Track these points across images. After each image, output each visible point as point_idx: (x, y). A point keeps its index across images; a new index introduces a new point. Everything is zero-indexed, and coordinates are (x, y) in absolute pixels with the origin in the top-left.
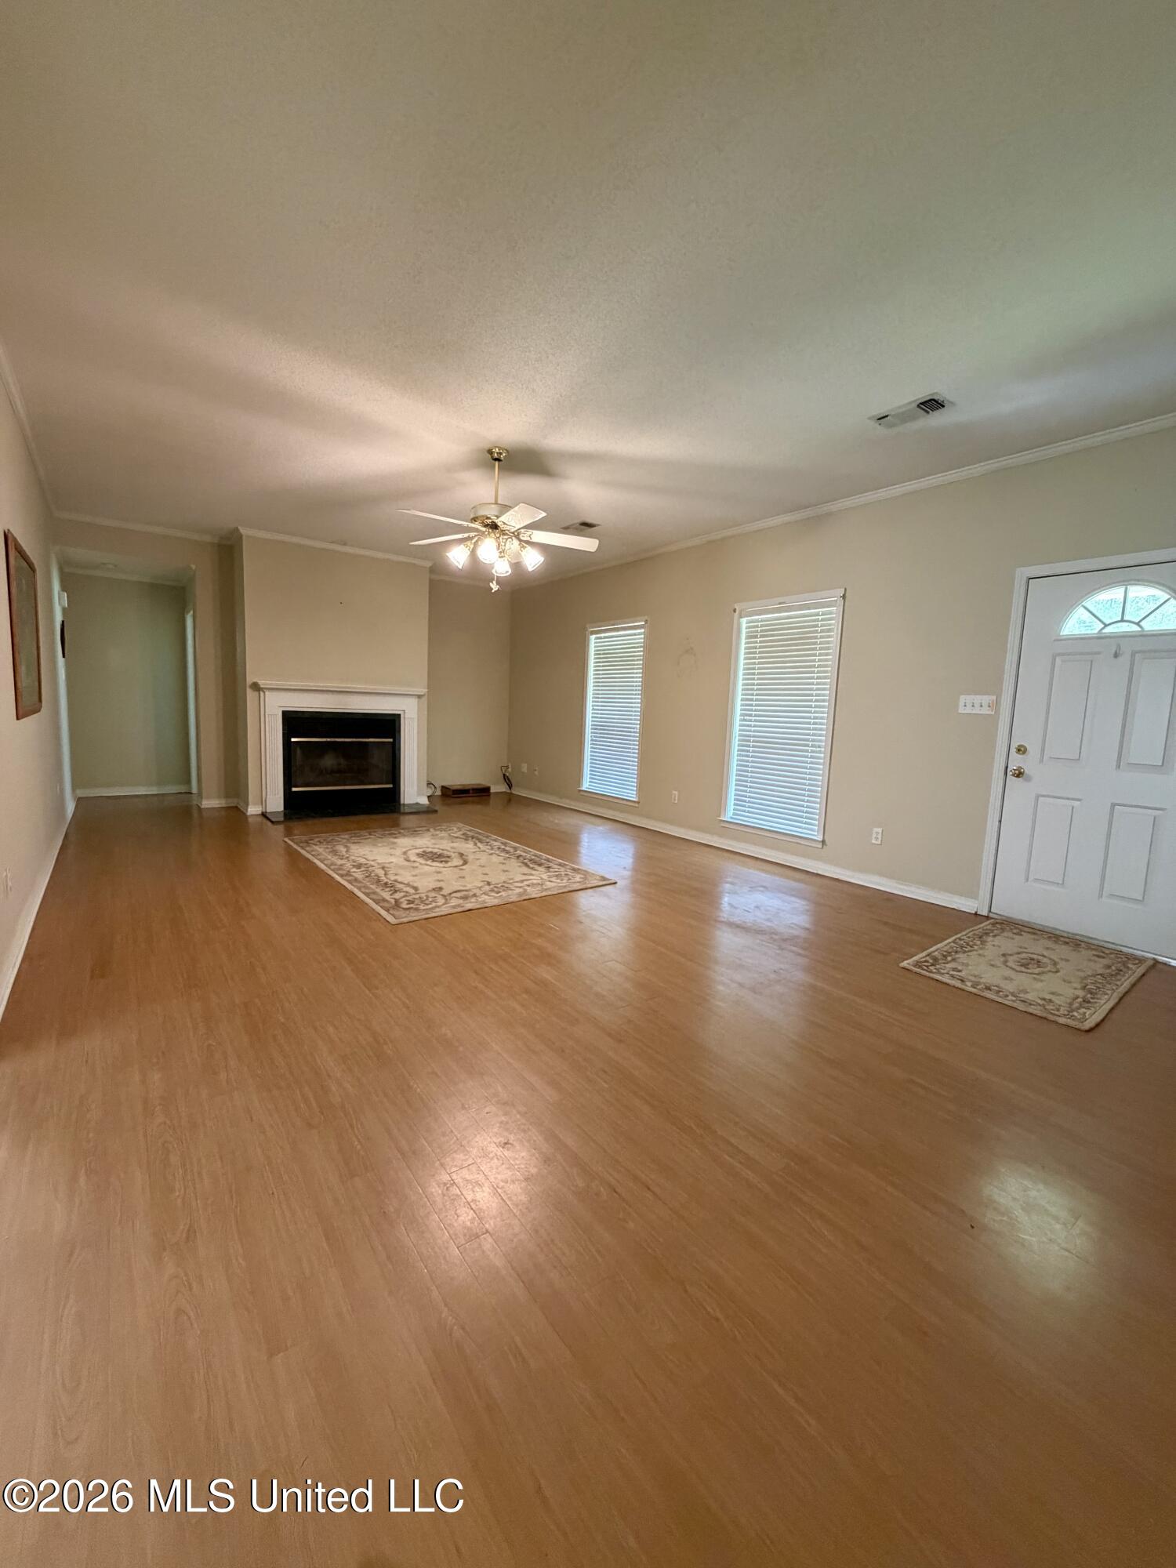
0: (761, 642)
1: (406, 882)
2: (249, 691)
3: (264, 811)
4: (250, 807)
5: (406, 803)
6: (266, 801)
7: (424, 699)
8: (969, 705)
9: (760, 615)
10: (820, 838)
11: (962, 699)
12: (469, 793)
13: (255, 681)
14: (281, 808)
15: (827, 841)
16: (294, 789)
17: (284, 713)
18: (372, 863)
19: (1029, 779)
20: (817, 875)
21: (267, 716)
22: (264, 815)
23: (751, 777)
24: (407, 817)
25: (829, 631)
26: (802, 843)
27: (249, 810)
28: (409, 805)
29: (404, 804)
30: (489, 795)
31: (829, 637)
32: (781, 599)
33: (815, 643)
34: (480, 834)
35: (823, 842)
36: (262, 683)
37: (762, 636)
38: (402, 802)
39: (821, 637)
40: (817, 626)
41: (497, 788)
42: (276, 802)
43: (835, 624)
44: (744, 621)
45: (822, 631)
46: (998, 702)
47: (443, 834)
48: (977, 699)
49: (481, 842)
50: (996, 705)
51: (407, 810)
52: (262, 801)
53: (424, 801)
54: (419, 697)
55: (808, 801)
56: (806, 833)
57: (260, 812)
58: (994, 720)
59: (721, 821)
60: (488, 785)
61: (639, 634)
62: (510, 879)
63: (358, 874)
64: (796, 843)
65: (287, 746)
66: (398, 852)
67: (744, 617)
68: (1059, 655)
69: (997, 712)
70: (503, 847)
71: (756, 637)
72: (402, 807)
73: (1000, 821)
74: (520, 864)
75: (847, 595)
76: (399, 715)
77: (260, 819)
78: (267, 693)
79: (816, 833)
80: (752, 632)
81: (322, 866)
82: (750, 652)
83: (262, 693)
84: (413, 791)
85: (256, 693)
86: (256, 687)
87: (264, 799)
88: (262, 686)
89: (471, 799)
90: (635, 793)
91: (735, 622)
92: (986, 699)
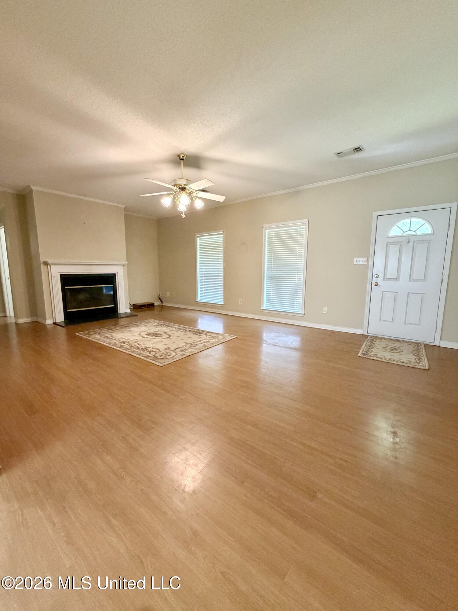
0: (274, 240)
1: (151, 347)
2: (42, 266)
3: (54, 322)
4: (47, 321)
5: (121, 313)
6: (55, 317)
7: (126, 266)
8: (358, 261)
9: (273, 229)
10: (303, 313)
11: (355, 259)
12: (146, 306)
13: (45, 260)
14: (63, 320)
15: (305, 314)
16: (68, 311)
17: (61, 276)
18: (129, 340)
19: (380, 286)
20: (302, 326)
21: (52, 278)
22: (55, 323)
23: (272, 292)
24: (122, 319)
25: (302, 235)
26: (296, 315)
27: (47, 322)
28: (122, 314)
29: (120, 313)
30: (154, 307)
31: (302, 237)
32: (283, 223)
33: (297, 240)
34: (164, 323)
35: (304, 314)
36: (50, 261)
37: (274, 237)
38: (119, 312)
39: (299, 237)
40: (297, 233)
41: (157, 303)
42: (60, 317)
43: (305, 232)
44: (267, 231)
45: (299, 235)
46: (368, 260)
47: (149, 325)
48: (361, 259)
49: (169, 327)
50: (368, 261)
51: (122, 316)
52: (53, 317)
53: (128, 311)
54: (124, 265)
55: (296, 299)
56: (297, 311)
57: (53, 323)
58: (367, 266)
59: (261, 309)
60: (154, 302)
61: (220, 237)
62: (195, 341)
63: (126, 346)
64: (293, 315)
65: (64, 291)
66: (137, 334)
67: (267, 230)
68: (389, 243)
69: (368, 263)
70: (180, 328)
71: (272, 238)
72: (119, 315)
73: (370, 302)
74: (193, 334)
75: (309, 221)
76: (115, 274)
77: (53, 325)
78: (52, 266)
79: (301, 311)
80: (270, 236)
81: (106, 344)
82: (270, 243)
83: (49, 266)
84: (124, 308)
85: (47, 266)
86: (46, 263)
87: (54, 317)
88: (50, 263)
89: (146, 309)
90: (222, 301)
91: (264, 232)
92: (364, 259)
